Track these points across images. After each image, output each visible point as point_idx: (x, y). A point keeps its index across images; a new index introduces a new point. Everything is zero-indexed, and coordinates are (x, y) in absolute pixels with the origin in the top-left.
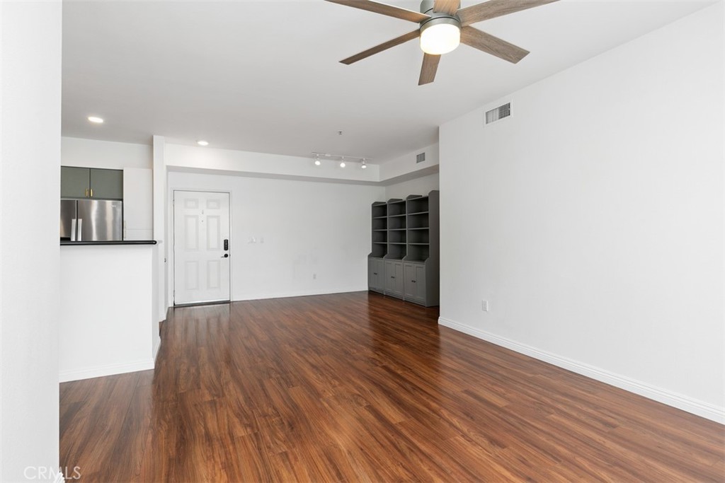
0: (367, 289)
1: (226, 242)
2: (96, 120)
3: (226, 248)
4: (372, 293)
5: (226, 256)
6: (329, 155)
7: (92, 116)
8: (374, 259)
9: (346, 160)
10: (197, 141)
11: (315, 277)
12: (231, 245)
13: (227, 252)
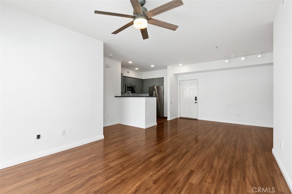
2: (153, 66)
3: (196, 100)
5: (196, 103)
7: (152, 65)
9: (244, 56)
10: (179, 64)
12: (197, 99)
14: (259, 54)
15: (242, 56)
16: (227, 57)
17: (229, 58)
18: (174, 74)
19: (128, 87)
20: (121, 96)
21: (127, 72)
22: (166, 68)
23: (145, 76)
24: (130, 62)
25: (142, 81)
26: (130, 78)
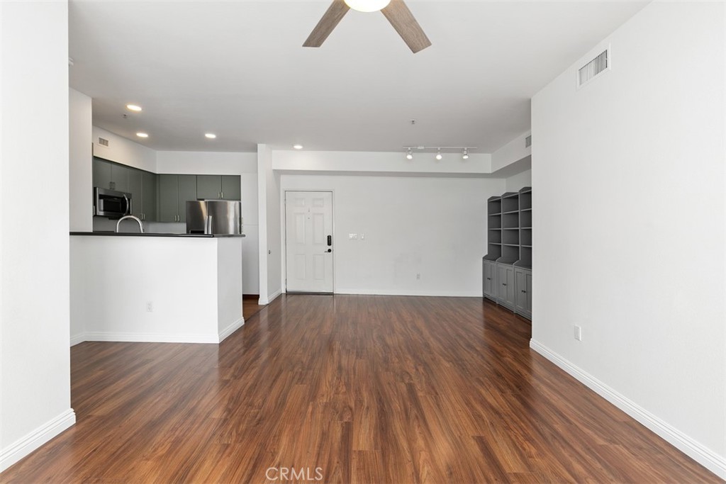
0: (481, 295)
1: (329, 238)
2: (211, 136)
3: (329, 243)
4: (487, 300)
5: (330, 251)
6: (423, 148)
8: (488, 262)
9: (442, 151)
10: (293, 145)
11: (418, 277)
12: (334, 241)
13: (330, 247)
14: (465, 152)
15: (436, 151)
16: (409, 149)
17: (414, 151)
18: (274, 170)
19: (101, 197)
20: (92, 231)
21: (100, 139)
22: (254, 149)
23: (166, 163)
24: (134, 108)
25: (154, 179)
26: (109, 164)
